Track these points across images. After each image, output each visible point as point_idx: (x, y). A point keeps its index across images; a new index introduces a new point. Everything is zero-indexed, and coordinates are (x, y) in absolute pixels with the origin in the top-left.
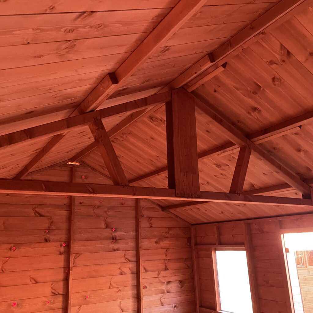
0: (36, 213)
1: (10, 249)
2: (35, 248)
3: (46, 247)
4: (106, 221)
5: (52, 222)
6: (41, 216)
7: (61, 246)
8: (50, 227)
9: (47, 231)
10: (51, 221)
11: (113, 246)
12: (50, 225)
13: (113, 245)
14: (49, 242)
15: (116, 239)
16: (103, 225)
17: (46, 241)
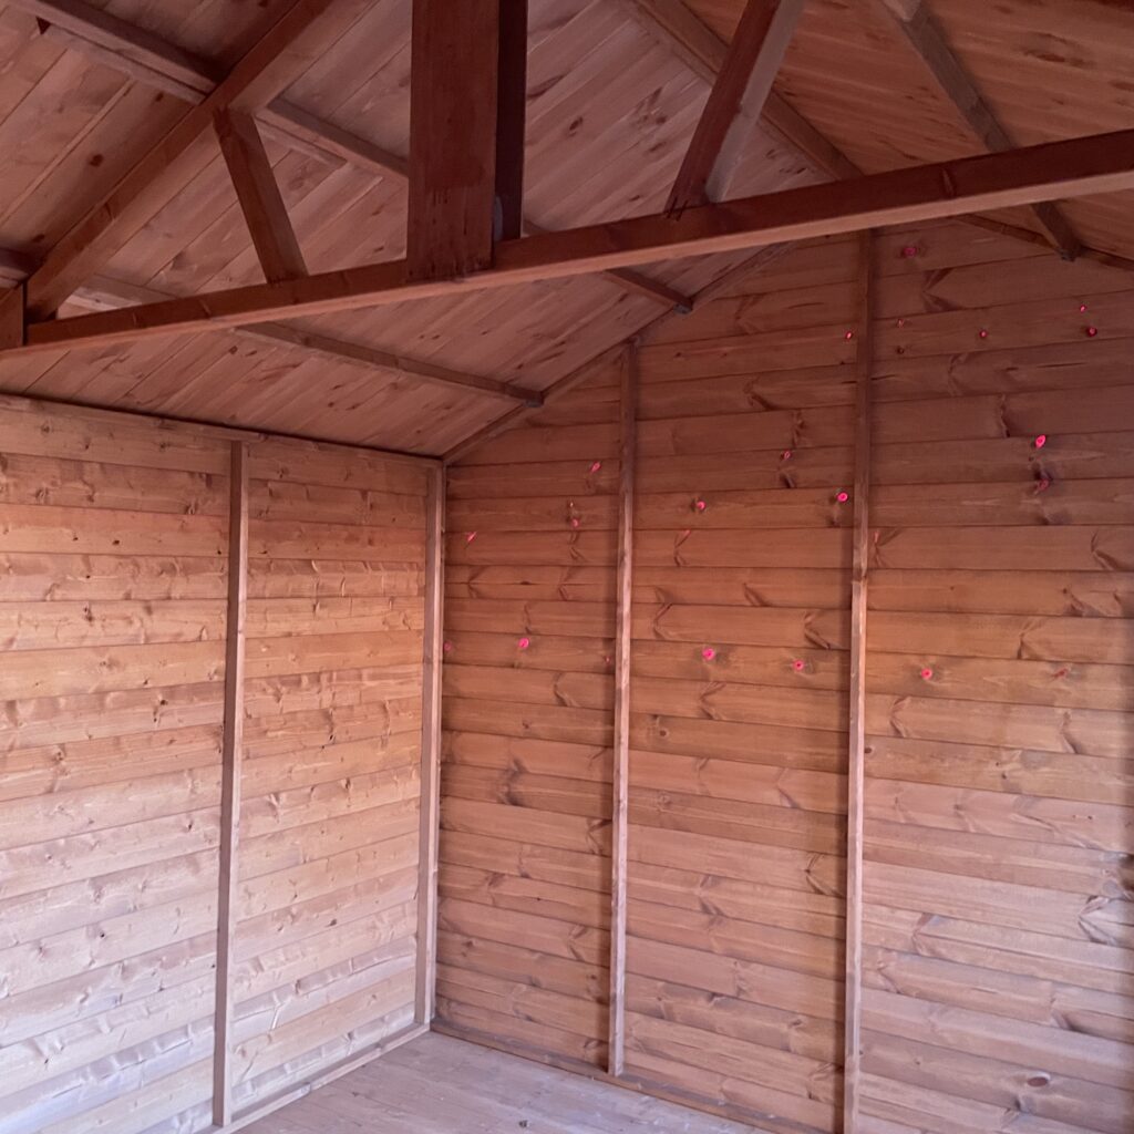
0: (754, 401)
1: (692, 507)
2: (755, 504)
3: (785, 503)
4: (1003, 408)
5: (802, 426)
6: (769, 407)
7: (833, 500)
8: (796, 440)
9: (787, 455)
10: (800, 422)
11: (1030, 504)
12: (795, 436)
13: (1037, 501)
14: (796, 488)
15: (1051, 479)
16: (992, 426)
17: (786, 484)
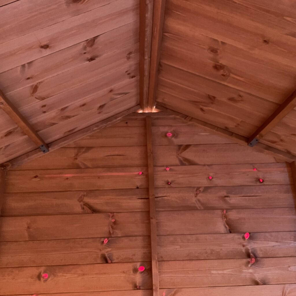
0: (85, 207)
1: (39, 277)
2: (84, 275)
3: (105, 274)
4: (226, 217)
5: (115, 223)
6: (94, 211)
7: (135, 271)
8: (111, 232)
9: (106, 241)
10: (113, 220)
11: (249, 272)
12: (111, 229)
13: (251, 271)
14: (112, 263)
15: (256, 257)
16: (221, 227)
17: (105, 260)
